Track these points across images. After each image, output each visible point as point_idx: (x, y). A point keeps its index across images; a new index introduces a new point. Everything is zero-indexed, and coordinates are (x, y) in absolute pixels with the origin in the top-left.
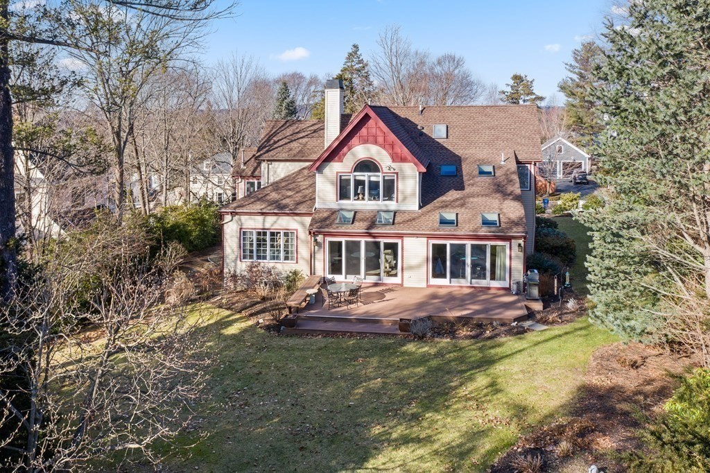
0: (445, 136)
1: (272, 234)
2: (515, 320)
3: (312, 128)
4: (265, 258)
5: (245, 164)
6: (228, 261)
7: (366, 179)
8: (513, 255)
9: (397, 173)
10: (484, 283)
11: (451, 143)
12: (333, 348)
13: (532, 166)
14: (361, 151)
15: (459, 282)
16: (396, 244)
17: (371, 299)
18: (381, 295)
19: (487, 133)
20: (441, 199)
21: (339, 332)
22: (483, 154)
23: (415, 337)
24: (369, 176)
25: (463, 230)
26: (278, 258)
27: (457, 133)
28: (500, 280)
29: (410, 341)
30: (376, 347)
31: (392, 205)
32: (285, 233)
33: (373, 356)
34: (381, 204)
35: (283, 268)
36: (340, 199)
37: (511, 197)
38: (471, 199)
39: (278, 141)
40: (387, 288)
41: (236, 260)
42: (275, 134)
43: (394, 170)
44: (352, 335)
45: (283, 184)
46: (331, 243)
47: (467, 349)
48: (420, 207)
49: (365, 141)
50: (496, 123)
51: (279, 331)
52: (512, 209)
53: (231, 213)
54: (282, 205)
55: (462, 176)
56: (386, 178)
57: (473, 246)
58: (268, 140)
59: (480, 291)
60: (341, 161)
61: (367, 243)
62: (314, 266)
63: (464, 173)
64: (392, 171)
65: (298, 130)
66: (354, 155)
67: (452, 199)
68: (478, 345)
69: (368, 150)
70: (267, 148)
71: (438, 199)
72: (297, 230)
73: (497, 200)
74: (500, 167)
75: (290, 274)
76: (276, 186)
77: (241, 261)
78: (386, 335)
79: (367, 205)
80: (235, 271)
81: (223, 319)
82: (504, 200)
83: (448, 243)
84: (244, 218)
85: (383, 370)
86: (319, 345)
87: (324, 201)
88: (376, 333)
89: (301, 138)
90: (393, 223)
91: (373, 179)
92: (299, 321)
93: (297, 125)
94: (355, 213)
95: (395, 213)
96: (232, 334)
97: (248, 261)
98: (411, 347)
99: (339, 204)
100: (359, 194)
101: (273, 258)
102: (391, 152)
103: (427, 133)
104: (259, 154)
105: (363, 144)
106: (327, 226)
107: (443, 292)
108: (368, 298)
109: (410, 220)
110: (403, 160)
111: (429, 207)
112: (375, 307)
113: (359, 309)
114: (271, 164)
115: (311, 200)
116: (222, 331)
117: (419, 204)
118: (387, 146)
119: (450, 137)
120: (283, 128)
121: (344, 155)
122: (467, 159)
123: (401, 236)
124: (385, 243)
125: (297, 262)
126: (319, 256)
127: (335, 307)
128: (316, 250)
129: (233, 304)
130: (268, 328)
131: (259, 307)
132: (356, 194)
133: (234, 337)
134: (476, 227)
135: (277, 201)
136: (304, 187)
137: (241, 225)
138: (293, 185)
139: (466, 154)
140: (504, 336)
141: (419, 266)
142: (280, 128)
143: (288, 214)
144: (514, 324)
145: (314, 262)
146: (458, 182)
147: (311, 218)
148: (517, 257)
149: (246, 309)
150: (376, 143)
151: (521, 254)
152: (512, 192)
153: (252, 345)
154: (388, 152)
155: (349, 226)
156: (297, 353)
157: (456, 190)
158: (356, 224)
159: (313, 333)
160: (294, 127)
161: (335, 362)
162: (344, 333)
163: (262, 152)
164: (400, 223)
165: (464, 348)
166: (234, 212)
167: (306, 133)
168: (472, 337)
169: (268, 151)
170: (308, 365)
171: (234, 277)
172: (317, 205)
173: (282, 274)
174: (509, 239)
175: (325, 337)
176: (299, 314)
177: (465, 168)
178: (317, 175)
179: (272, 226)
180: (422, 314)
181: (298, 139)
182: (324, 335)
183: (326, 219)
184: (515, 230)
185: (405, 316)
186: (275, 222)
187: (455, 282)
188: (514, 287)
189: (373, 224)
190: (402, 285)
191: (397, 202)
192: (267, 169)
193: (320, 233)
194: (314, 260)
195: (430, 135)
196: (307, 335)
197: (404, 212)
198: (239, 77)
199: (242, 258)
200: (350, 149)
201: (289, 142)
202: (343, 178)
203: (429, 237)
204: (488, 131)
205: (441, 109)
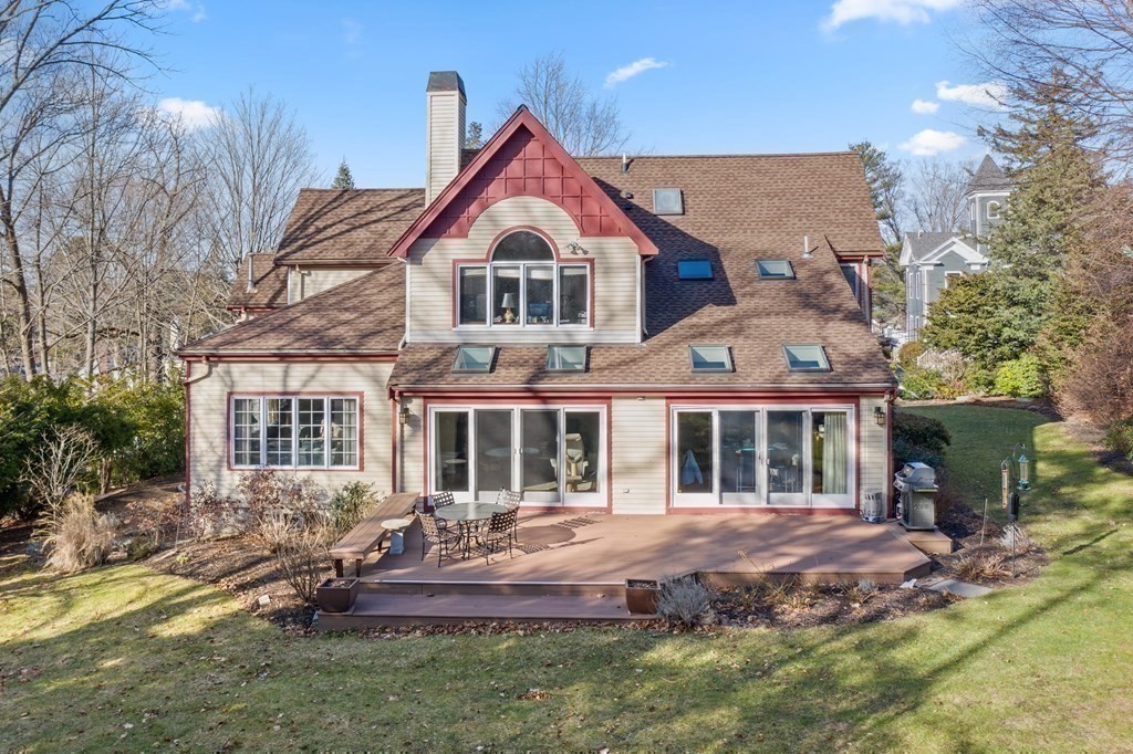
0: (678, 209)
1: (304, 405)
2: (909, 575)
3: (397, 204)
4: (286, 460)
5: (255, 284)
6: (199, 468)
7: (520, 275)
8: (864, 434)
9: (591, 261)
10: (798, 500)
11: (693, 224)
12: (455, 664)
13: (864, 266)
14: (508, 212)
15: (740, 501)
16: (594, 417)
17: (542, 541)
18: (565, 534)
19: (765, 204)
20: (687, 321)
21: (469, 619)
22: (763, 241)
23: (673, 626)
24: (529, 269)
25: (750, 380)
26: (318, 459)
27: (703, 205)
28: (834, 492)
29: (662, 637)
30: (573, 655)
31: (583, 332)
32: (333, 401)
33: (569, 682)
34: (557, 330)
35: (329, 480)
36: (462, 323)
37: (840, 316)
38: (755, 321)
39: (325, 228)
40: (576, 517)
41: (219, 465)
42: (319, 215)
43: (585, 253)
44: (503, 625)
45: (332, 300)
46: (441, 417)
47: (822, 650)
48: (645, 337)
49: (520, 191)
50: (782, 186)
51: (307, 623)
52: (849, 336)
53: (207, 358)
54: (326, 339)
55: (725, 279)
56: (567, 272)
57: (772, 416)
58: (304, 227)
59: (793, 518)
60: (463, 234)
61: (525, 414)
62: (402, 472)
63: (729, 274)
64: (581, 255)
65: (368, 207)
66: (493, 220)
67: (712, 322)
68: (847, 638)
69: (526, 209)
70: (300, 242)
71: (681, 322)
72: (361, 394)
73: (811, 321)
74: (803, 263)
75: (345, 494)
76: (316, 304)
77: (229, 468)
78: (594, 623)
79: (523, 333)
80: (216, 493)
81: (169, 598)
82: (827, 321)
83: (715, 409)
84: (236, 369)
85: (609, 723)
86: (413, 656)
87: (424, 326)
88: (567, 620)
89: (375, 222)
90: (587, 369)
91: (537, 275)
92: (360, 597)
93: (365, 198)
94: (497, 351)
95: (589, 349)
96: (183, 635)
97: (248, 469)
98: (667, 652)
99: (460, 333)
100: (505, 310)
101: (306, 460)
102: (577, 211)
103: (641, 205)
104: (282, 252)
105: (513, 195)
106: (433, 377)
107: (707, 522)
108: (534, 541)
109: (626, 363)
110: (606, 230)
111: (664, 337)
112: (553, 559)
113: (516, 564)
114: (309, 274)
115: (394, 328)
116: (157, 629)
117: (643, 331)
118: (569, 201)
119: (690, 213)
120: (335, 205)
121: (471, 221)
122: (729, 250)
123: (605, 396)
124: (569, 415)
125: (362, 468)
126: (414, 448)
127: (457, 561)
128: (406, 433)
129: (203, 564)
130: (279, 617)
131: (263, 570)
132: (499, 311)
133: (186, 643)
134: (776, 372)
135: (316, 332)
136: (379, 304)
137: (232, 386)
138: (356, 301)
139: (727, 243)
140: (899, 613)
141: (649, 466)
142: (330, 203)
143: (340, 358)
144: (909, 585)
145: (402, 462)
146: (719, 291)
147: (393, 365)
148: (874, 437)
149: (231, 573)
150: (543, 193)
151: (884, 432)
152: (839, 306)
153: (231, 661)
154: (571, 213)
155: (484, 377)
156: (354, 681)
157: (718, 305)
158: (501, 371)
159: (398, 624)
160: (360, 202)
161: (464, 702)
162: (481, 623)
163: (288, 250)
164: (601, 369)
165: (812, 648)
166: (213, 356)
167: (385, 213)
168: (824, 620)
169: (301, 248)
170: (384, 714)
171: (213, 505)
172: (408, 337)
173: (325, 495)
174: (853, 396)
175: (432, 633)
176: (362, 580)
177: (730, 268)
178: (408, 267)
179: (304, 386)
180: (679, 570)
181: (367, 224)
182: (429, 628)
183: (429, 365)
184: (866, 376)
185: (638, 573)
186: (313, 377)
187: (733, 501)
188: (869, 506)
189: (541, 372)
190: (608, 510)
191: (592, 325)
192: (299, 286)
193: (416, 393)
194: (402, 457)
195: (647, 208)
196: (383, 630)
197: (610, 347)
198: (255, 145)
199: (233, 460)
200: (484, 207)
201: (348, 231)
202: (469, 273)
203: (672, 396)
204: (766, 201)
205: (667, 162)
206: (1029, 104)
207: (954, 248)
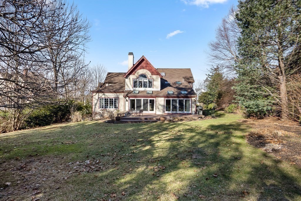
0: (164, 75)
1: (110, 99)
4: (108, 107)
7: (142, 81)
8: (192, 103)
9: (153, 79)
10: (183, 112)
13: (191, 84)
14: (141, 71)
16: (154, 100)
22: (177, 80)
24: (144, 80)
25: (176, 95)
27: (168, 75)
28: (188, 111)
31: (152, 89)
32: (114, 99)
34: (148, 89)
36: (134, 87)
46: (131, 100)
49: (143, 68)
50: (179, 73)
53: (96, 92)
56: (149, 80)
57: (179, 100)
60: (134, 75)
61: (144, 100)
62: (125, 108)
64: (151, 78)
66: (139, 72)
69: (143, 71)
72: (119, 98)
74: (183, 82)
79: (143, 89)
83: (171, 99)
84: (100, 94)
91: (145, 81)
94: (139, 91)
95: (152, 91)
97: (102, 109)
99: (133, 89)
101: (110, 107)
105: (141, 69)
106: (130, 94)
109: (158, 93)
110: (155, 74)
111: (163, 90)
117: (160, 89)
118: (150, 70)
119: (166, 76)
121: (135, 73)
123: (155, 97)
124: (150, 100)
125: (119, 109)
126: (127, 105)
128: (126, 102)
130: (109, 123)
132: (139, 86)
137: (99, 97)
139: (172, 80)
147: (124, 93)
150: (146, 69)
154: (150, 72)
155: (137, 94)
158: (140, 94)
164: (154, 93)
172: (126, 89)
174: (191, 97)
178: (126, 79)
179: (110, 96)
187: (173, 112)
188: (193, 112)
190: (156, 113)
193: (127, 96)
196: (125, 123)
197: (156, 91)
199: (99, 108)
202: (135, 80)
203: (165, 97)
204: (177, 75)
205: (162, 69)
206: (213, 71)
207: (202, 91)
